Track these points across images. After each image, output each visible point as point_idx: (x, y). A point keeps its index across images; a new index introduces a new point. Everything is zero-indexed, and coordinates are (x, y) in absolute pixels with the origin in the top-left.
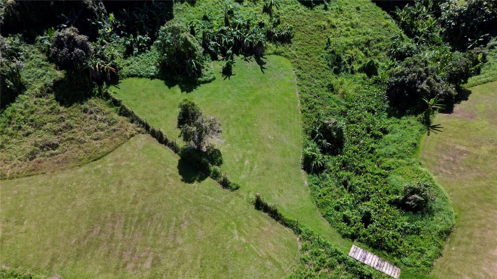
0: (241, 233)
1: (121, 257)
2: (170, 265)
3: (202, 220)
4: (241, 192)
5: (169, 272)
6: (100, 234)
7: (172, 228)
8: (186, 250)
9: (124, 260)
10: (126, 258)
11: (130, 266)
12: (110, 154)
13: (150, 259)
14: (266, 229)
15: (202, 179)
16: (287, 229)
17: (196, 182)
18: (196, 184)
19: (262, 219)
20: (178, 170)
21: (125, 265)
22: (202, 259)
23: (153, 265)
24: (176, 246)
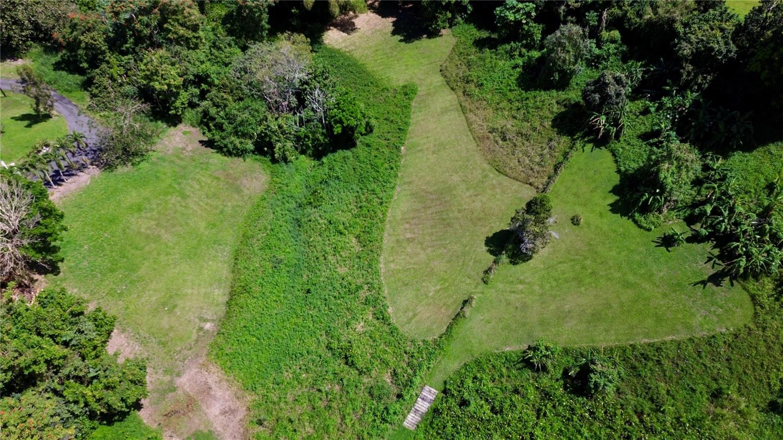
0: (437, 291)
1: (413, 218)
2: (409, 250)
3: (448, 262)
4: (482, 286)
5: (403, 250)
6: (430, 199)
7: (439, 243)
8: (422, 256)
9: (411, 221)
10: (412, 222)
11: (407, 226)
12: (506, 177)
13: (413, 236)
14: (443, 310)
15: (491, 252)
16: (445, 328)
17: (487, 248)
18: (485, 248)
19: (454, 307)
20: (498, 231)
21: (407, 223)
22: (414, 268)
23: (408, 239)
24: (424, 249)
